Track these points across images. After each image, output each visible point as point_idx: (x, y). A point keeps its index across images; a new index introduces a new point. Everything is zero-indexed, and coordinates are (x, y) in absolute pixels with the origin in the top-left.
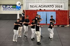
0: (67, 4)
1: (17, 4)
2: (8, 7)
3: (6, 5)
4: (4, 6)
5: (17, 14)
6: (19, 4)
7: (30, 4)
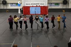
0: (47, 3)
1: (19, 3)
2: (13, 4)
3: (12, 4)
4: (11, 4)
5: (18, 9)
6: (20, 3)
7: (26, 3)
